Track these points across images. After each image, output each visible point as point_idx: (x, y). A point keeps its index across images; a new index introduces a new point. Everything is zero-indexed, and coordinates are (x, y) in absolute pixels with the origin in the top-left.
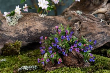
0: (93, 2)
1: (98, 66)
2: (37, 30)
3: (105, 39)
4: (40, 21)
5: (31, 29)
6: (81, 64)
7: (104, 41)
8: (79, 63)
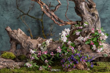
0: (82, 34)
1: (95, 69)
2: (55, 49)
3: (96, 55)
4: (56, 44)
5: (51, 49)
6: (86, 69)
7: (95, 57)
8: (85, 68)
